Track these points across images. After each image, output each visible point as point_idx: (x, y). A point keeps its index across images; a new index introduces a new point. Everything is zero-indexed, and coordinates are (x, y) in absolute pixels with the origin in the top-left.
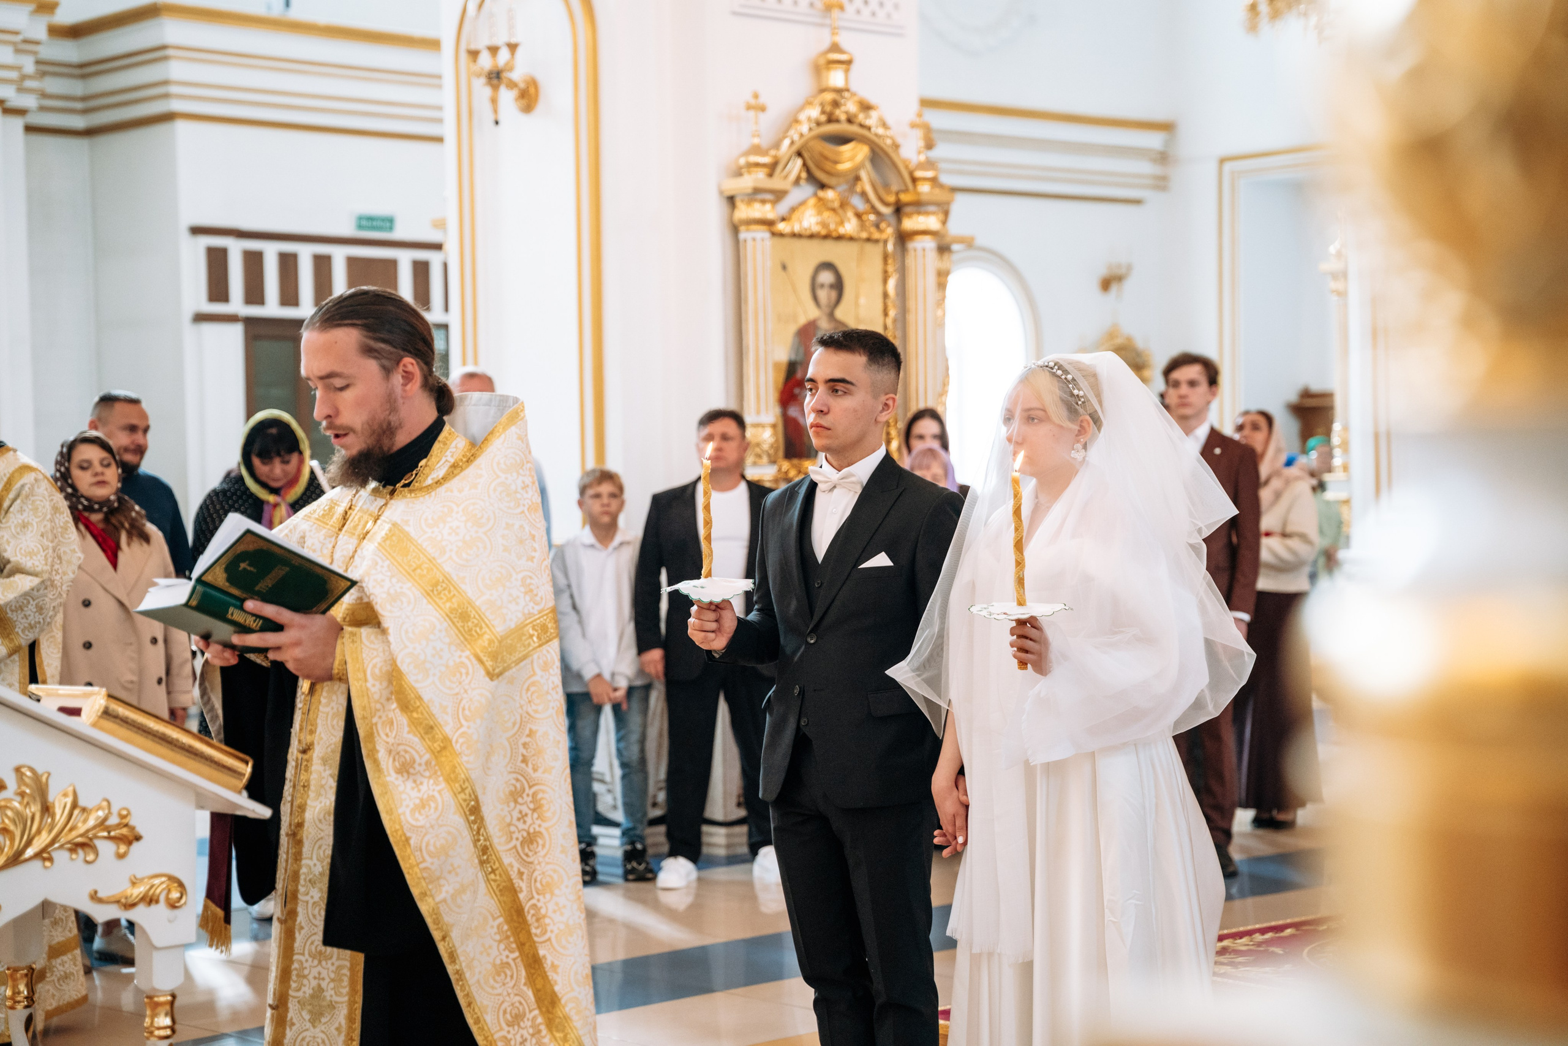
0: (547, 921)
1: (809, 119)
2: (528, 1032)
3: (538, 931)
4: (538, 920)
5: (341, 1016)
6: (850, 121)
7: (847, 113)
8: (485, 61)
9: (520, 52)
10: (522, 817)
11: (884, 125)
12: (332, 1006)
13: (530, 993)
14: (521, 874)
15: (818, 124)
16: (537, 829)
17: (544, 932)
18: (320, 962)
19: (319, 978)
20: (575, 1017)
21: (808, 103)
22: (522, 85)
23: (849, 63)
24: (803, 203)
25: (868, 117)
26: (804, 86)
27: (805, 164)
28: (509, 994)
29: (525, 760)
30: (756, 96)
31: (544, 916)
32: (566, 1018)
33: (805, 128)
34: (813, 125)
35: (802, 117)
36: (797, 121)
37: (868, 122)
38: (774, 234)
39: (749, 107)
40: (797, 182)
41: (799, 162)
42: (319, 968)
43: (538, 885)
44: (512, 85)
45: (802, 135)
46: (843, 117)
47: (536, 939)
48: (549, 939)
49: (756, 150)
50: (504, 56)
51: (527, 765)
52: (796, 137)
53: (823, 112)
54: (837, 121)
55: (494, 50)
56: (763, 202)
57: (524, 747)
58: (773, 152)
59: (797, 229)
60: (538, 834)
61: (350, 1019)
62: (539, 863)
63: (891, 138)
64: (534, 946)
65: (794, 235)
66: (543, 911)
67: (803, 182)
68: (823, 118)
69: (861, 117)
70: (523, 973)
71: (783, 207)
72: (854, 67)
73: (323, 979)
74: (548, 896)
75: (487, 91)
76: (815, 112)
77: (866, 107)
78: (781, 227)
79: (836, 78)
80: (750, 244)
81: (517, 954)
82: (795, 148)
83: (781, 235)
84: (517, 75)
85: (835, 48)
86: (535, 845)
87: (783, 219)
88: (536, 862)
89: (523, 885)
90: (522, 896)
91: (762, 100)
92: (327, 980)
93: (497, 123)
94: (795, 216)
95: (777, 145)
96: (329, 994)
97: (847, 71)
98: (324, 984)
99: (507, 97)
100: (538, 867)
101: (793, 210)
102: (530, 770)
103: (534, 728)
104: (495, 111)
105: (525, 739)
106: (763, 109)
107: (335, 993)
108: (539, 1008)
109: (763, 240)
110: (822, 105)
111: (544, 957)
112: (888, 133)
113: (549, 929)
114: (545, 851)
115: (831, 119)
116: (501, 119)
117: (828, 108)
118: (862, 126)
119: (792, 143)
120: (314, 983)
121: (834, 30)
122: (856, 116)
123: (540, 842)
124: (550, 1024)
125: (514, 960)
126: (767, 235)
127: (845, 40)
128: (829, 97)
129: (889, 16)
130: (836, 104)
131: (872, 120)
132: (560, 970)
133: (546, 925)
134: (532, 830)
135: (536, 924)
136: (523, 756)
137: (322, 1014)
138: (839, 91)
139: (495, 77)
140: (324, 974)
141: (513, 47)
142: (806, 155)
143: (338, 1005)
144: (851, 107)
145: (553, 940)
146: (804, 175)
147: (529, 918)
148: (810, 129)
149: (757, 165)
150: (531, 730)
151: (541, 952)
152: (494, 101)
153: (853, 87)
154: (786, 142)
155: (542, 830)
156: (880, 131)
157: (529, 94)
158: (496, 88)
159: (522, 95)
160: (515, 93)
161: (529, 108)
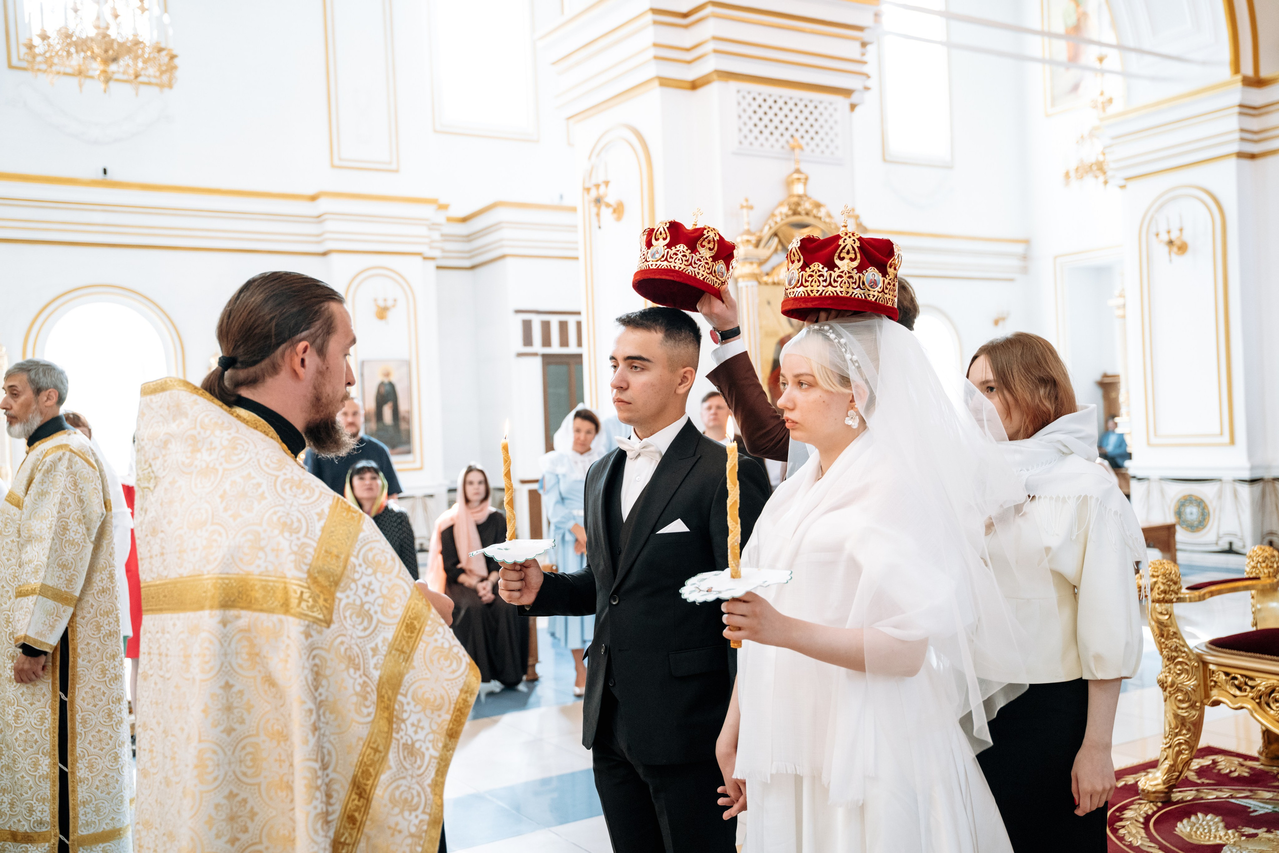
1: (781, 213)
6: (807, 214)
7: (805, 209)
8: (594, 193)
9: (611, 185)
11: (829, 216)
15: (787, 216)
21: (781, 204)
22: (615, 206)
23: (806, 179)
24: (779, 265)
25: (819, 211)
26: (779, 194)
27: (780, 241)
30: (747, 200)
33: (778, 219)
34: (784, 217)
35: (777, 212)
36: (773, 215)
37: (819, 215)
38: (760, 283)
39: (742, 207)
40: (776, 251)
41: (776, 240)
44: (608, 205)
45: (776, 223)
46: (803, 212)
49: (748, 232)
50: (602, 189)
52: (773, 224)
53: (790, 209)
54: (799, 214)
55: (597, 186)
56: (752, 263)
58: (758, 234)
59: (776, 280)
63: (835, 224)
65: (774, 284)
67: (779, 252)
68: (790, 213)
69: (815, 212)
71: (767, 267)
72: (810, 182)
75: (594, 210)
76: (785, 210)
77: (818, 206)
78: (765, 279)
79: (799, 189)
80: (744, 289)
82: (772, 231)
83: (766, 284)
84: (611, 199)
85: (798, 171)
87: (767, 274)
91: (751, 202)
93: (600, 227)
94: (776, 271)
95: (761, 231)
97: (805, 184)
99: (606, 213)
101: (773, 269)
104: (599, 221)
106: (751, 208)
109: (752, 286)
110: (789, 205)
112: (833, 221)
115: (795, 213)
116: (603, 224)
117: (793, 207)
118: (815, 217)
119: (770, 228)
121: (797, 161)
122: (811, 211)
126: (755, 283)
127: (803, 167)
128: (795, 199)
129: (832, 153)
130: (798, 204)
131: (822, 213)
138: (800, 196)
139: (599, 201)
141: (607, 183)
142: (780, 235)
144: (807, 205)
146: (780, 247)
148: (782, 219)
149: (748, 241)
152: (598, 215)
153: (810, 194)
154: (767, 228)
156: (828, 220)
157: (619, 210)
158: (599, 208)
159: (614, 211)
160: (610, 210)
161: (619, 219)
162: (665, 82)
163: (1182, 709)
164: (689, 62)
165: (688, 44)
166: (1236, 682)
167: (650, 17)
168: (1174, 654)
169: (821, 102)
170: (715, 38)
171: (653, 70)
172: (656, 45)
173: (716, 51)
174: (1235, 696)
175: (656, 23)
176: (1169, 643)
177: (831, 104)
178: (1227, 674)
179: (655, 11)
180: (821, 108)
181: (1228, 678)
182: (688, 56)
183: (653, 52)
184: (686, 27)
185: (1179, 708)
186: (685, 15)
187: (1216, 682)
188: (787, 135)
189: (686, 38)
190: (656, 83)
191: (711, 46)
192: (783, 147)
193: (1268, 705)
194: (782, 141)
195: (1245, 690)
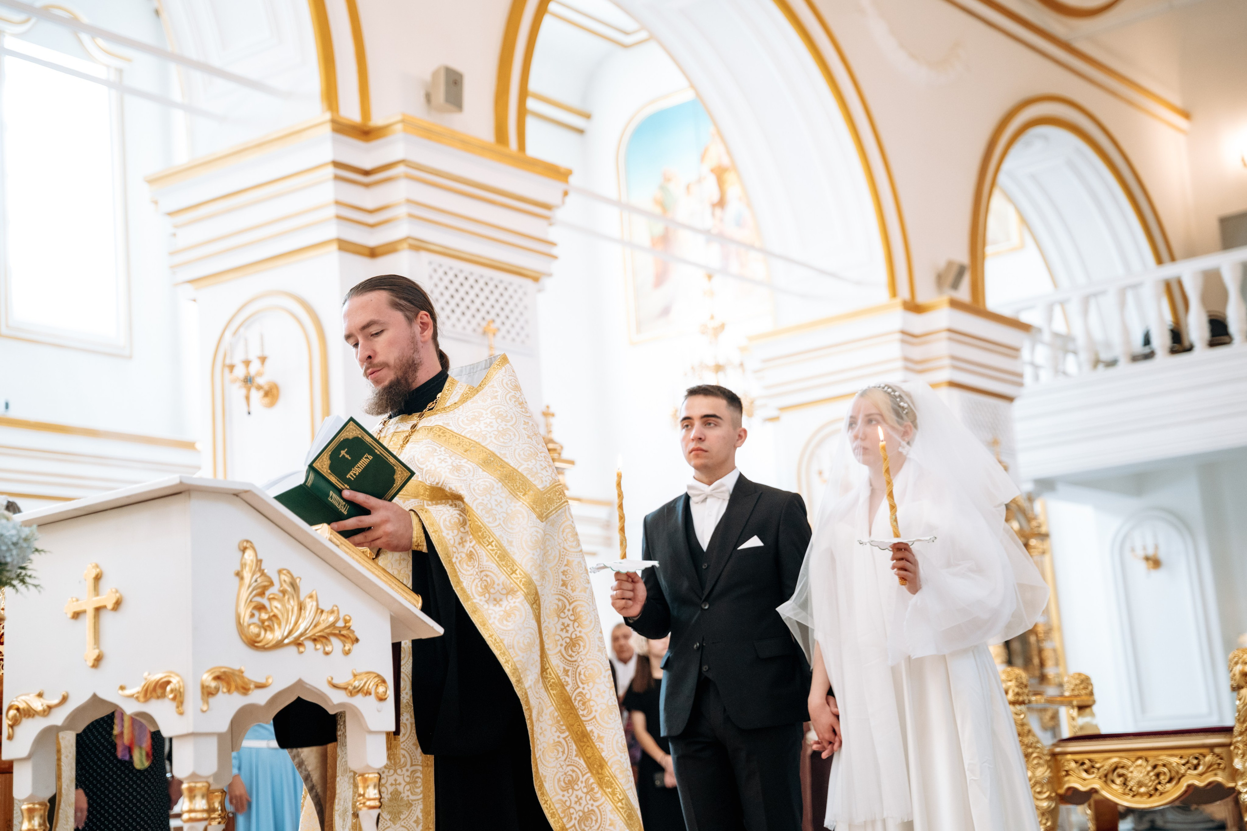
0: (592, 703)
2: (582, 792)
3: (585, 712)
4: (584, 704)
5: (418, 811)
8: (240, 371)
9: (267, 362)
10: (565, 628)
12: (409, 805)
13: (582, 762)
14: (566, 672)
16: (578, 634)
17: (590, 713)
18: (395, 771)
19: (396, 783)
20: (620, 776)
22: (266, 387)
28: (561, 766)
29: (564, 584)
31: (589, 700)
32: (614, 777)
42: (395, 776)
43: (582, 676)
44: (259, 388)
47: (583, 719)
48: (594, 717)
50: (255, 366)
51: (566, 588)
55: (247, 363)
57: (563, 575)
60: (578, 638)
61: (425, 812)
62: (582, 660)
64: (581, 723)
66: (588, 696)
70: (574, 747)
73: (400, 784)
74: (591, 684)
75: (243, 392)
81: (567, 733)
84: (263, 381)
86: (577, 647)
88: (579, 659)
89: (569, 680)
90: (568, 688)
92: (404, 784)
93: (249, 413)
96: (406, 794)
98: (400, 788)
99: (256, 396)
100: (581, 663)
102: (569, 591)
103: (570, 559)
104: (248, 404)
105: (563, 568)
107: (412, 793)
108: (591, 771)
111: (592, 731)
113: (594, 709)
114: (586, 650)
116: (252, 410)
120: (391, 789)
123: (582, 644)
124: (601, 783)
125: (564, 738)
132: (605, 740)
133: (591, 706)
134: (574, 636)
135: (583, 708)
136: (563, 580)
137: (400, 813)
139: (248, 381)
140: (400, 779)
141: (263, 359)
143: (414, 802)
145: (598, 717)
147: (576, 704)
150: (568, 561)
151: (589, 728)
152: (248, 398)
155: (582, 634)
157: (271, 394)
158: (249, 390)
159: (266, 394)
160: (261, 393)
161: (272, 404)
162: (344, 246)
163: (1041, 800)
164: (372, 226)
165: (370, 205)
166: (1085, 767)
167: (331, 171)
168: (1030, 750)
169: (511, 284)
170: (409, 202)
171: (332, 231)
172: (338, 203)
173: (411, 216)
174: (1085, 780)
175: (337, 178)
176: (1026, 740)
177: (520, 286)
178: (1076, 762)
179: (337, 164)
180: (511, 290)
181: (1078, 764)
182: (371, 219)
183: (332, 211)
184: (367, 185)
185: (1037, 799)
186: (367, 173)
187: (1067, 771)
188: (479, 316)
189: (368, 198)
190: (334, 247)
191: (402, 211)
192: (474, 330)
193: (1113, 781)
194: (474, 323)
195: (1093, 773)
